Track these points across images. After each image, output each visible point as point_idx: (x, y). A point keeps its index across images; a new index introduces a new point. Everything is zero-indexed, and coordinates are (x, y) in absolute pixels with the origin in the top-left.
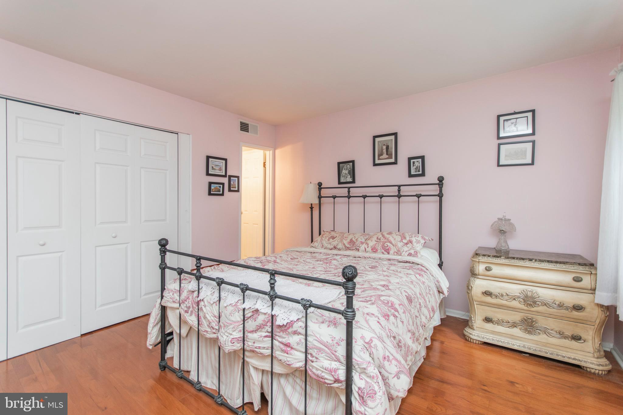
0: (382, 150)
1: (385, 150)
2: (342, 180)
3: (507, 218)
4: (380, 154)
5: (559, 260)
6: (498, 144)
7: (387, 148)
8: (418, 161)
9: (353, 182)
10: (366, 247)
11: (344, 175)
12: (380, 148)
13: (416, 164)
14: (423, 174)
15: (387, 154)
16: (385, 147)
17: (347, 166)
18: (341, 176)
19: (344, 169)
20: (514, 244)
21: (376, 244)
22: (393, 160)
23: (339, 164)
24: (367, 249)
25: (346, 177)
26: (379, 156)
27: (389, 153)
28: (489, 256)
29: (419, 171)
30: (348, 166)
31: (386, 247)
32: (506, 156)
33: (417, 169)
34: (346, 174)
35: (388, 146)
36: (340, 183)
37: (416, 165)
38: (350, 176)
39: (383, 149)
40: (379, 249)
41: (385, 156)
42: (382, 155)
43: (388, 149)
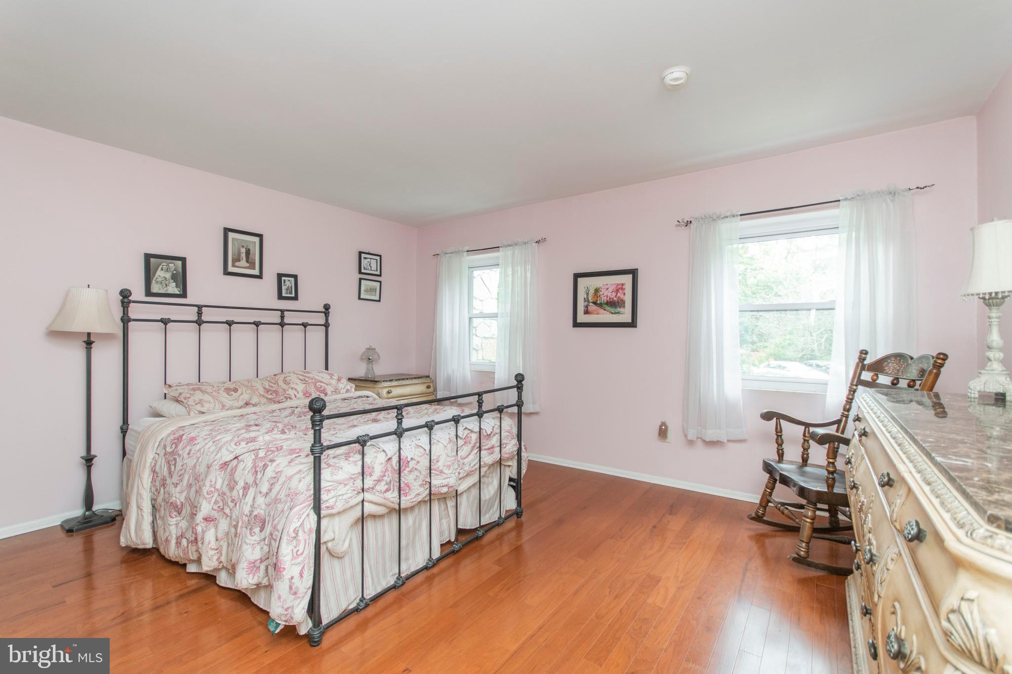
0: (239, 254)
1: (244, 254)
2: (155, 288)
3: (373, 347)
4: (237, 259)
5: (400, 378)
6: (360, 278)
7: (248, 252)
8: (289, 281)
9: (184, 295)
10: (296, 393)
11: (159, 279)
12: (235, 249)
13: (288, 283)
14: (296, 298)
15: (247, 261)
16: (243, 250)
17: (168, 265)
18: (154, 281)
19: (162, 269)
20: (380, 370)
21: (306, 386)
22: (256, 272)
23: (148, 257)
24: (298, 396)
25: (166, 285)
26: (234, 261)
27: (250, 261)
28: (387, 381)
29: (291, 293)
30: (170, 265)
31: (320, 388)
32: (365, 291)
33: (289, 290)
34: (166, 278)
35: (249, 250)
36: (149, 293)
37: (287, 285)
38: (176, 284)
39: (240, 252)
40: (313, 391)
41: (243, 263)
42: (239, 260)
43: (249, 254)
